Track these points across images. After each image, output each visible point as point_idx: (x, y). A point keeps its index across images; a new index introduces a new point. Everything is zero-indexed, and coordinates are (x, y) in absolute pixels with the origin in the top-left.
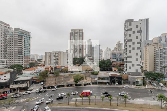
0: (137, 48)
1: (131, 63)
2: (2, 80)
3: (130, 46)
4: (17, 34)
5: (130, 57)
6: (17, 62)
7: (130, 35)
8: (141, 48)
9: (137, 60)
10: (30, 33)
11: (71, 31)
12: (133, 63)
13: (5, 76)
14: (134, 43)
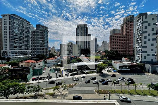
0: (153, 39)
1: (146, 53)
2: (37, 67)
3: (145, 38)
4: (39, 29)
5: (146, 47)
6: (39, 53)
7: (146, 27)
8: (156, 39)
9: (152, 50)
10: (48, 28)
11: (77, 26)
12: (148, 53)
13: (39, 64)
14: (149, 35)
